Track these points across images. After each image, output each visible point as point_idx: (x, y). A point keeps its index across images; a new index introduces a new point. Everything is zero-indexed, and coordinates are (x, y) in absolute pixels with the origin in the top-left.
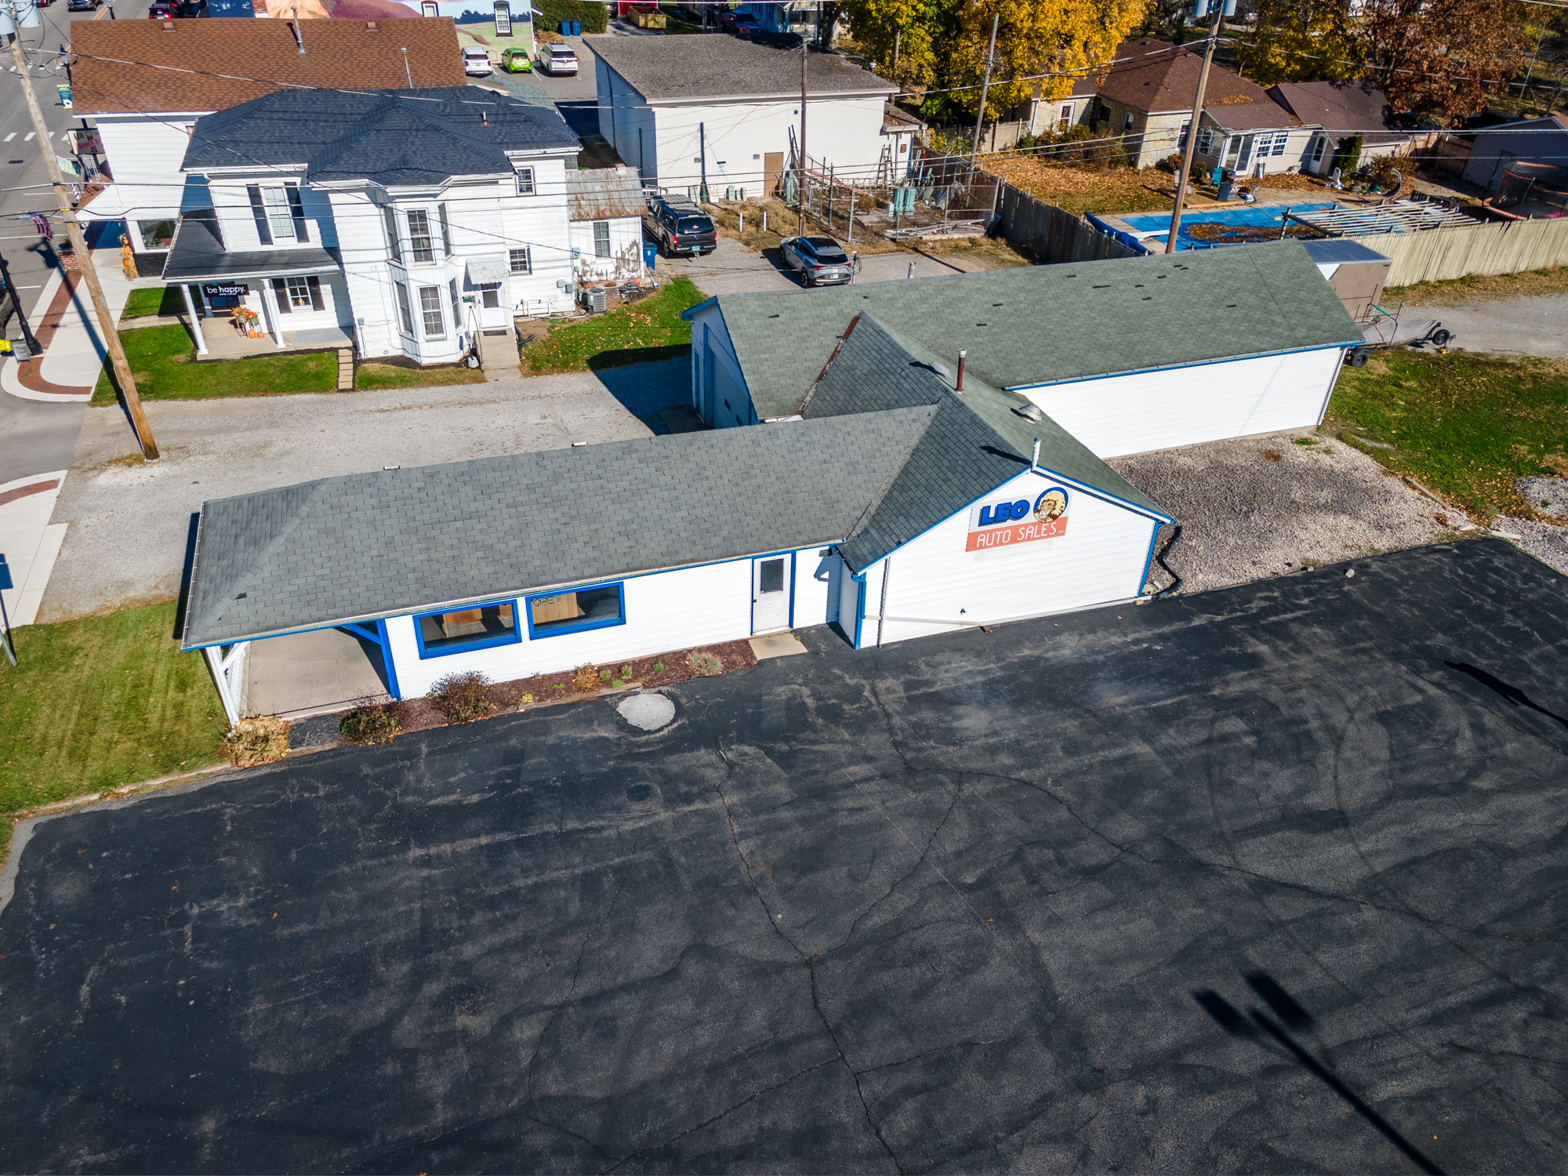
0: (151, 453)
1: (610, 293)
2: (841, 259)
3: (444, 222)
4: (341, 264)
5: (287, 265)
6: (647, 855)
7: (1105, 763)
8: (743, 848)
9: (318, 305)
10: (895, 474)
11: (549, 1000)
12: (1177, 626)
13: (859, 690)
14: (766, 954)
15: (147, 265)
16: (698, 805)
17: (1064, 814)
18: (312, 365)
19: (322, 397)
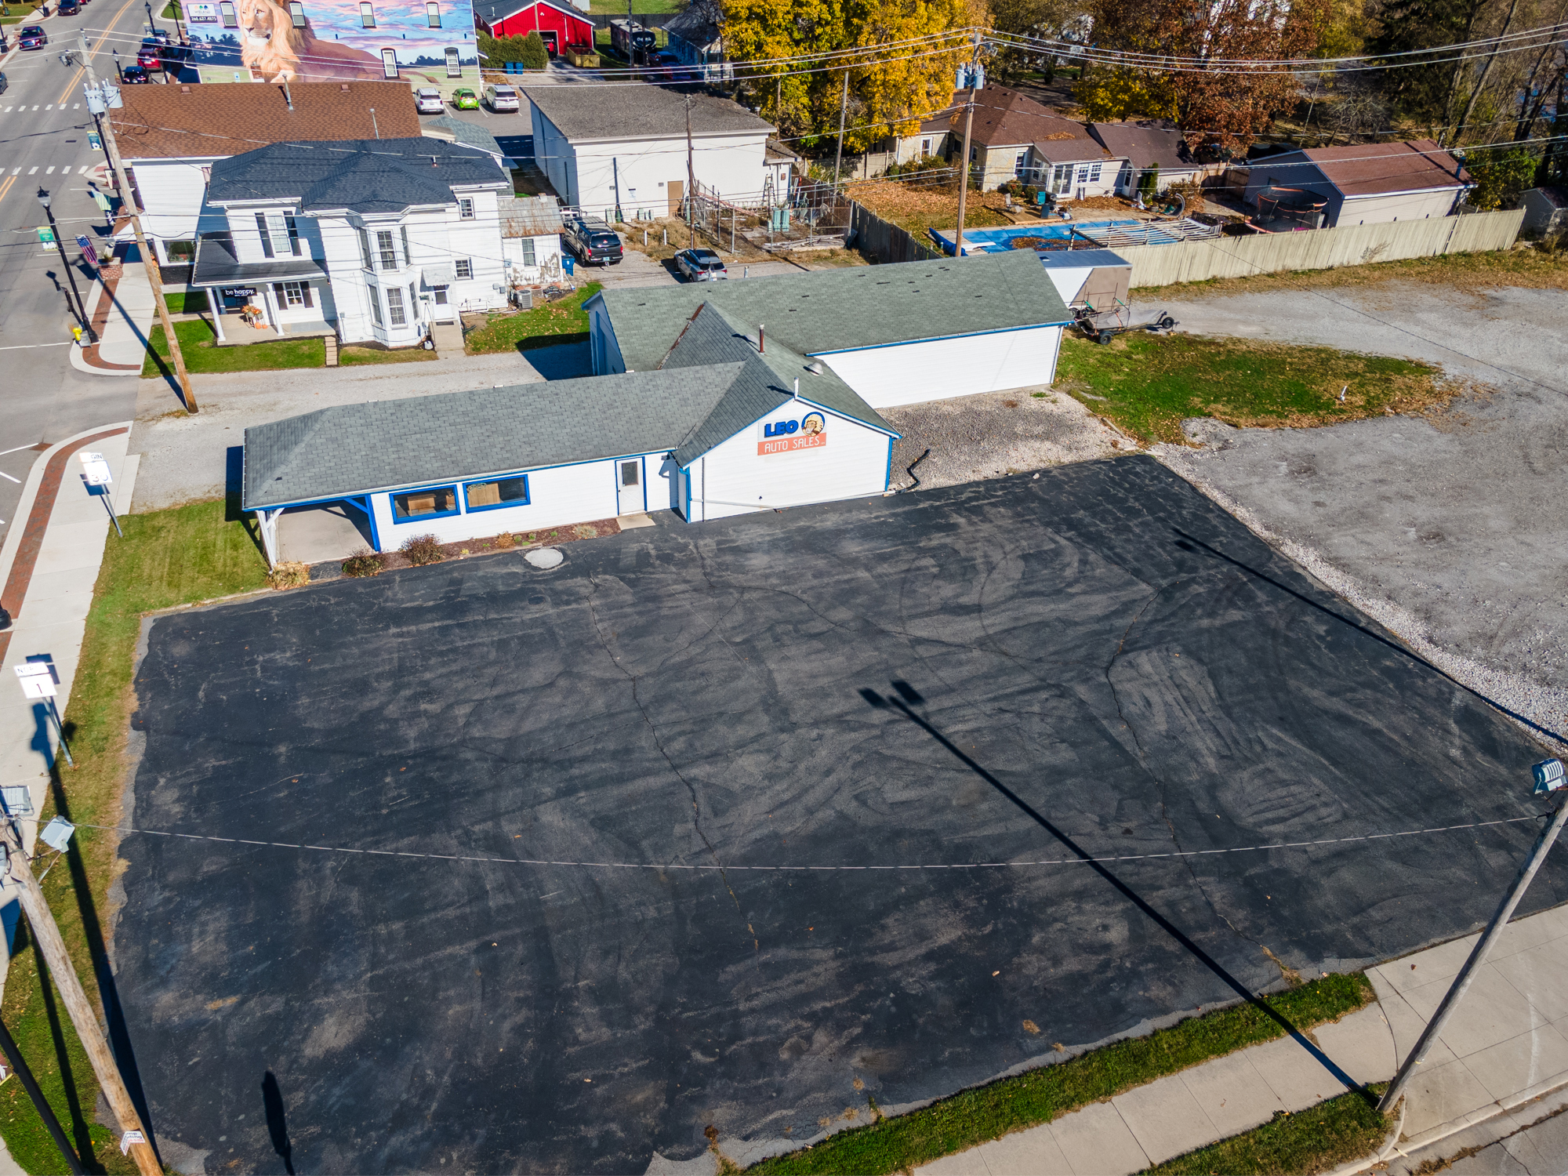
0: (192, 408)
1: (536, 294)
2: (718, 266)
3: (404, 239)
4: (326, 271)
5: (286, 273)
6: (539, 631)
7: (838, 582)
8: (600, 626)
9: (308, 303)
10: (713, 406)
11: (476, 697)
12: (907, 508)
13: (686, 546)
14: (608, 675)
15: (168, 275)
16: (574, 606)
17: (805, 608)
18: (305, 348)
19: (315, 370)
